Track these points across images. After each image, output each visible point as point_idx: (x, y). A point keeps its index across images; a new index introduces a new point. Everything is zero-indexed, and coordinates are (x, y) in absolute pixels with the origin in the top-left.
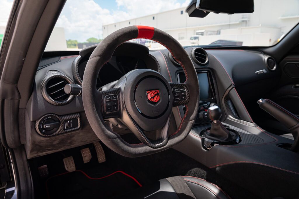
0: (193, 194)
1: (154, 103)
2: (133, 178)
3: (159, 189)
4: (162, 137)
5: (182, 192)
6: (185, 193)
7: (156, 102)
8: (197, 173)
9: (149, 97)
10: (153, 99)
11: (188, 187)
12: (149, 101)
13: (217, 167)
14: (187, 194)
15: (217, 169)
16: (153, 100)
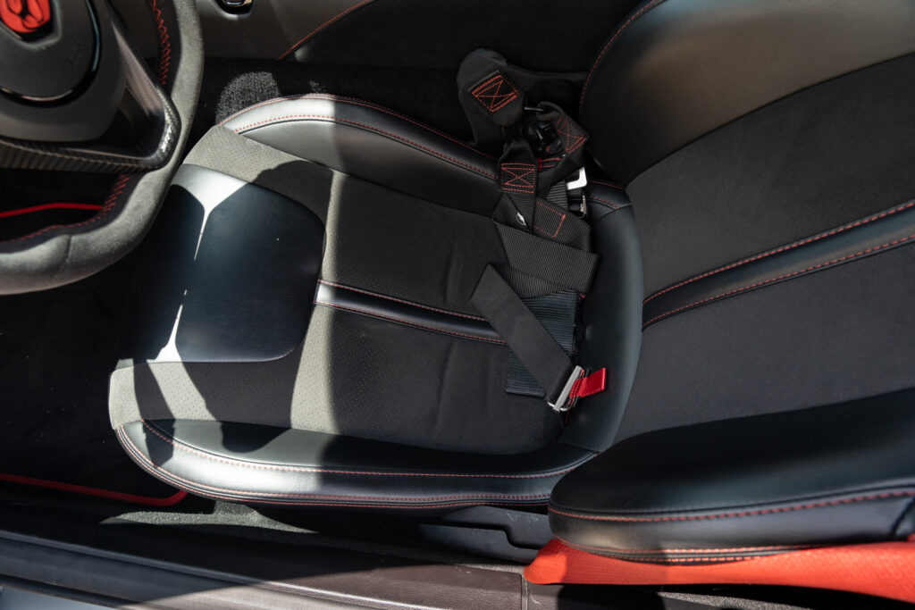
0: (286, 155)
1: (46, 29)
2: (49, 206)
3: (200, 208)
4: (150, 111)
5: (259, 172)
6: (266, 168)
7: (47, 17)
8: (249, 91)
9: (16, 23)
10: (29, 18)
11: (262, 145)
12: (29, 37)
13: (296, 49)
14: (272, 165)
15: (299, 54)
16: (33, 23)
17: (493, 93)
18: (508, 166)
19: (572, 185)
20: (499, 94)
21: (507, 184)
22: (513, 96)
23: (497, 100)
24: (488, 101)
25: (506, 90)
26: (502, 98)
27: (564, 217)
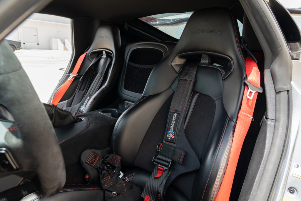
17: (93, 160)
18: (103, 180)
19: (121, 176)
20: (94, 159)
21: (105, 186)
22: (98, 158)
23: (94, 161)
24: (92, 163)
25: (96, 157)
26: (95, 160)
27: (125, 185)
